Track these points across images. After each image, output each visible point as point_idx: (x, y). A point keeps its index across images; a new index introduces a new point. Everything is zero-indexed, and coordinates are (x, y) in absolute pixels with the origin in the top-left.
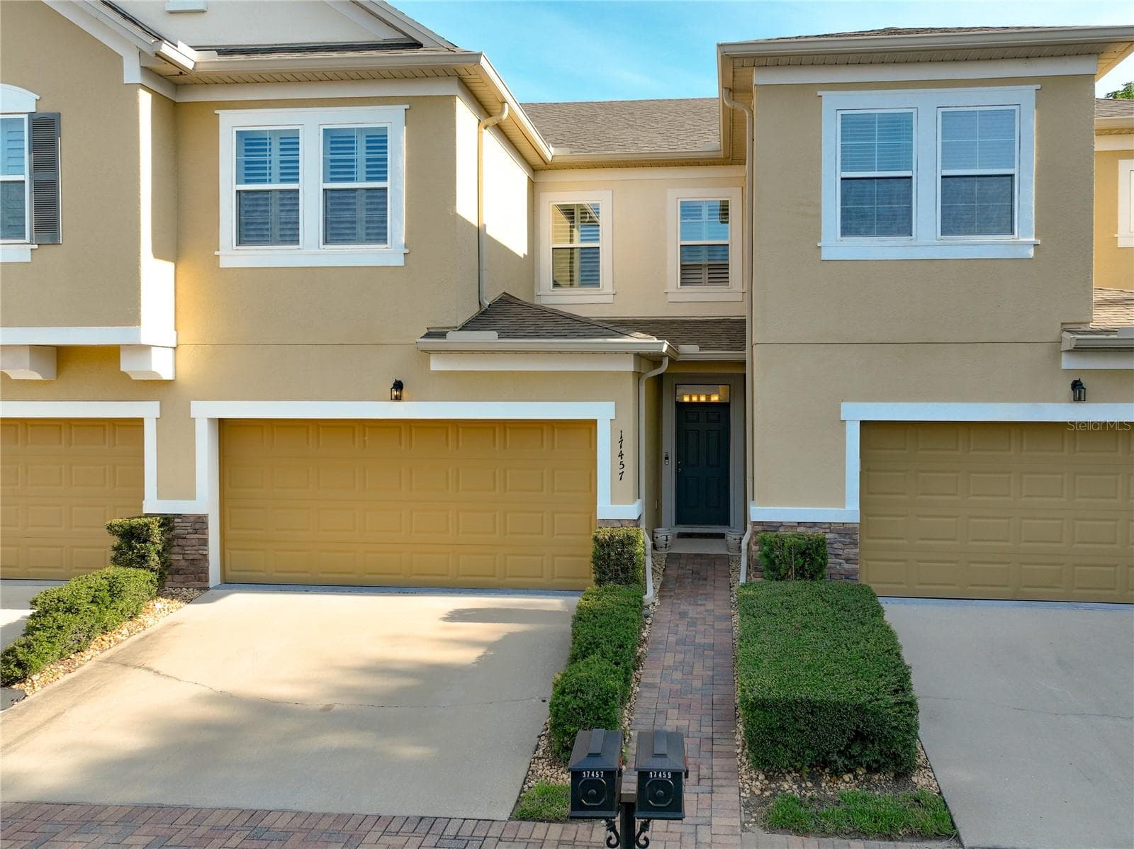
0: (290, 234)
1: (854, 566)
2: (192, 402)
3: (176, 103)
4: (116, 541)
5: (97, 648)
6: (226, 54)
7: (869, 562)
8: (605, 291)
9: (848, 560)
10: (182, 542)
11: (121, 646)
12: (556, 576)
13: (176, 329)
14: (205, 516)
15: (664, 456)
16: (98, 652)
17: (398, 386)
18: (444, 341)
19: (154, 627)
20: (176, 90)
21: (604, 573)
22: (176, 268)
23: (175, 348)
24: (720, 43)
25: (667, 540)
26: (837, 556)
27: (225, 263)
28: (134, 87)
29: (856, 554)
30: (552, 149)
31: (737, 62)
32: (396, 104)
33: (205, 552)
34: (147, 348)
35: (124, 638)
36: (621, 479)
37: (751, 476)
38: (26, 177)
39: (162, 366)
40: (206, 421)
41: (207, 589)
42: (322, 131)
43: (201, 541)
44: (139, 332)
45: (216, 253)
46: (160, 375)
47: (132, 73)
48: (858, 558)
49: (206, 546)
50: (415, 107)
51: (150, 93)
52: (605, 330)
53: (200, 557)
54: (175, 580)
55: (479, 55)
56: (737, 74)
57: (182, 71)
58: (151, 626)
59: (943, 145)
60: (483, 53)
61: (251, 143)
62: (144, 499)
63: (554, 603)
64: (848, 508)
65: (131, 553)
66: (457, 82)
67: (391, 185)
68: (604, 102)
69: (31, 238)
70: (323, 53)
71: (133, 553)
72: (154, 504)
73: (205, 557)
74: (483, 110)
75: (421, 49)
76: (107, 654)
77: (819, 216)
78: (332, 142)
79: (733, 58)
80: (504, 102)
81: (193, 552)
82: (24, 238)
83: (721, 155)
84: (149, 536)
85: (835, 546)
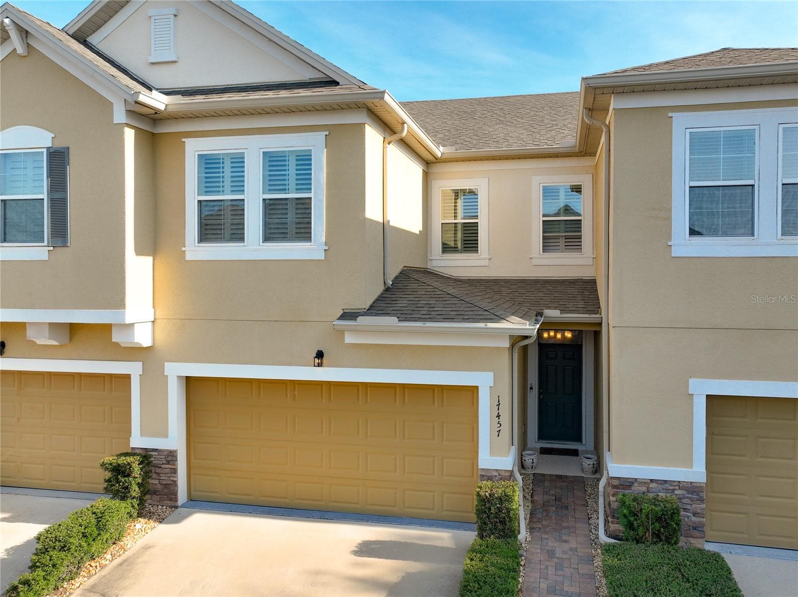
0: (238, 235)
1: (702, 519)
2: (165, 363)
3: (154, 134)
4: (108, 475)
5: (86, 575)
6: (190, 95)
7: (714, 513)
8: (483, 256)
9: (694, 514)
10: (158, 470)
11: (105, 572)
12: (445, 509)
13: (154, 307)
14: (175, 451)
15: (529, 387)
16: (86, 579)
17: (320, 355)
18: (356, 324)
19: (132, 549)
20: (154, 124)
21: (485, 524)
22: (154, 260)
23: (153, 322)
24: (585, 76)
25: (533, 463)
26: (685, 510)
27: (189, 257)
28: (121, 126)
29: (703, 509)
30: (441, 148)
31: (598, 91)
32: (319, 131)
33: (175, 479)
34: (132, 325)
35: (107, 562)
36: (498, 436)
37: (608, 431)
38: (44, 196)
39: (143, 337)
40: (176, 378)
41: (176, 507)
42: (261, 153)
43: (172, 470)
44: (124, 314)
45: (183, 249)
46: (141, 345)
47: (119, 115)
48: (705, 513)
49: (175, 474)
50: (334, 134)
51: (132, 129)
52: (485, 313)
53: (172, 482)
54: (153, 499)
55: (384, 92)
56: (596, 99)
57: (157, 112)
58: (129, 549)
59: (783, 156)
60: (387, 91)
61: (208, 163)
62: (131, 436)
63: (443, 537)
64: (695, 469)
65: (117, 485)
66: (366, 113)
67: (315, 195)
68: (480, 98)
69: (48, 242)
70: (262, 93)
71: (119, 485)
72: (138, 441)
73: (175, 483)
74: (388, 129)
75: (338, 87)
76: (92, 580)
77: (669, 219)
78: (270, 161)
79: (596, 88)
80: (403, 123)
81: (166, 478)
82: (43, 242)
83: (577, 150)
84: (131, 472)
85: (684, 501)
